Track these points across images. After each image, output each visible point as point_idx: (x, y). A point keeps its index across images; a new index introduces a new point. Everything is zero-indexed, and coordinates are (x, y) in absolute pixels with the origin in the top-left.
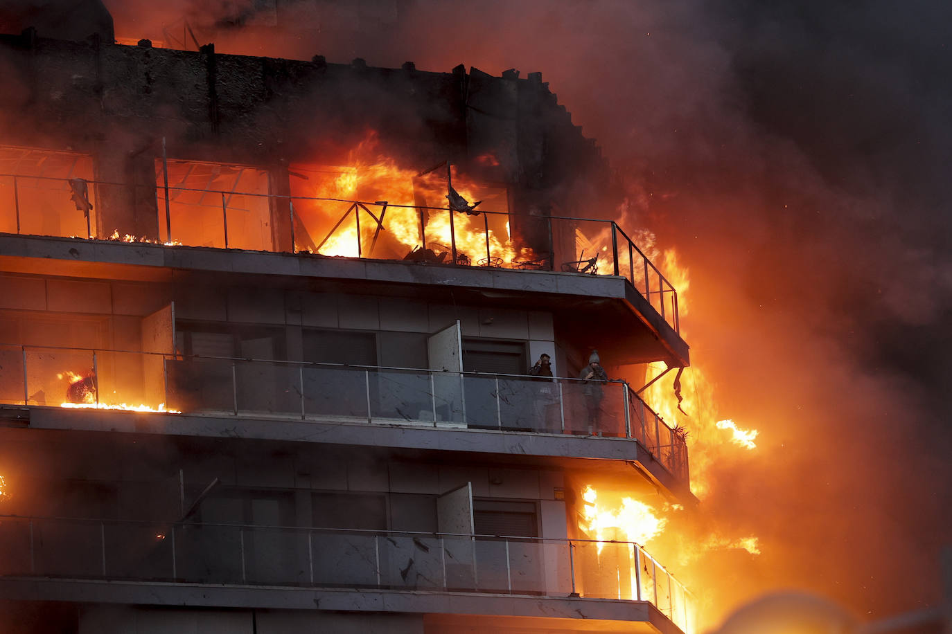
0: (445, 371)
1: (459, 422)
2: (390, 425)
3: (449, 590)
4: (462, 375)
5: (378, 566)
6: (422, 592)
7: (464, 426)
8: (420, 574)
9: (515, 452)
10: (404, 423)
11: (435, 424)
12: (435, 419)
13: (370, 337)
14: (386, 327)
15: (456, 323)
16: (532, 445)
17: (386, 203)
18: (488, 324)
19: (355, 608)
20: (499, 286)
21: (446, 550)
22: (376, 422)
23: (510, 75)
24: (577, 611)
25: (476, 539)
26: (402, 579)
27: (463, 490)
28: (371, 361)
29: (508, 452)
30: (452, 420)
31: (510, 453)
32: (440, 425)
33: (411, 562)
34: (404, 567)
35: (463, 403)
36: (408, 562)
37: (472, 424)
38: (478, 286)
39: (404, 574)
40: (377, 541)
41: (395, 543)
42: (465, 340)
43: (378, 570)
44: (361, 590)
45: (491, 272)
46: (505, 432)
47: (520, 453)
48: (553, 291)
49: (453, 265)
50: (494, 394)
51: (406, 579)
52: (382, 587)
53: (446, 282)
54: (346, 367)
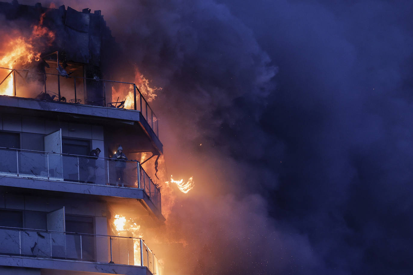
0: (54, 153)
1: (60, 178)
2: (28, 178)
3: (53, 258)
4: (62, 155)
5: (20, 245)
6: (41, 258)
7: (62, 180)
8: (40, 250)
9: (86, 193)
10: (34, 177)
11: (48, 178)
12: (49, 176)
13: (17, 135)
14: (24, 130)
15: (60, 130)
16: (94, 189)
17: (28, 71)
18: (73, 131)
19: (9, 265)
20: (80, 113)
21: (52, 239)
22: (21, 176)
23: (86, 11)
24: (113, 270)
25: (66, 234)
26: (31, 252)
27: (61, 210)
28: (17, 146)
29: (83, 193)
30: (56, 177)
31: (84, 193)
32: (51, 179)
33: (36, 244)
34: (33, 246)
35: (62, 169)
36: (34, 244)
37: (65, 179)
38: (70, 112)
39: (32, 249)
40: (20, 233)
41: (28, 235)
42: (63, 138)
43: (20, 247)
44: (12, 256)
45: (77, 106)
46: (82, 183)
47: (89, 194)
48: (106, 116)
49: (59, 102)
50: (77, 165)
51: (33, 252)
52: (22, 255)
53: (56, 110)
54: (7, 149)
